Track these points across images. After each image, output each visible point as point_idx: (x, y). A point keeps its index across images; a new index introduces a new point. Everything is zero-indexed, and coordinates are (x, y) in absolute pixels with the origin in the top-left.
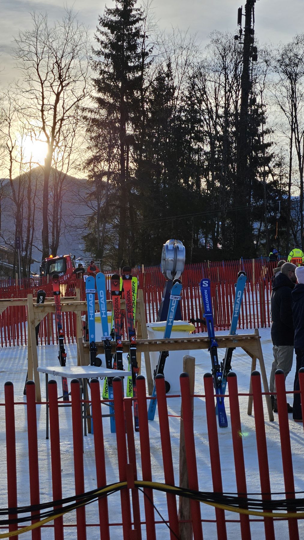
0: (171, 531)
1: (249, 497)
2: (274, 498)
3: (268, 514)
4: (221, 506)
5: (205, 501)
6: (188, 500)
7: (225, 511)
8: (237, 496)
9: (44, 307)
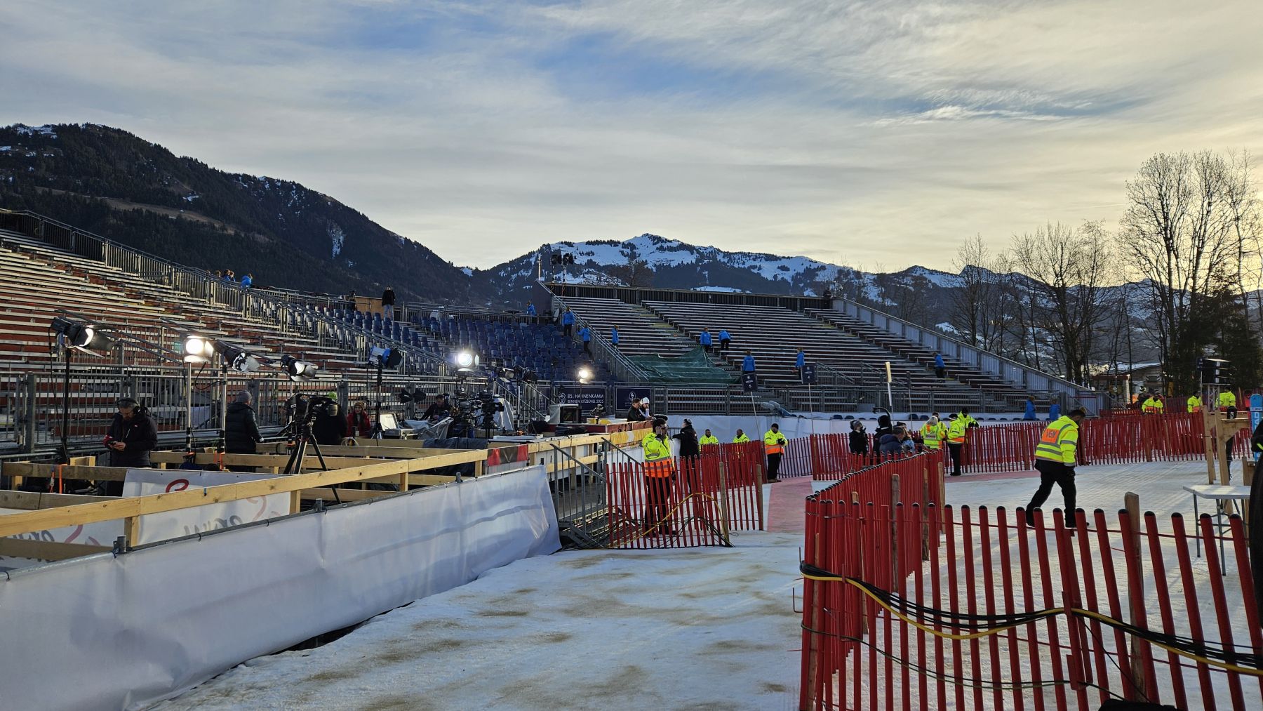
0: (1121, 672)
1: (1206, 645)
2: (1237, 650)
3: (1232, 667)
4: (1176, 650)
5: (1155, 641)
6: (1138, 638)
7: (1180, 656)
8: (1192, 641)
9: (1236, 422)
